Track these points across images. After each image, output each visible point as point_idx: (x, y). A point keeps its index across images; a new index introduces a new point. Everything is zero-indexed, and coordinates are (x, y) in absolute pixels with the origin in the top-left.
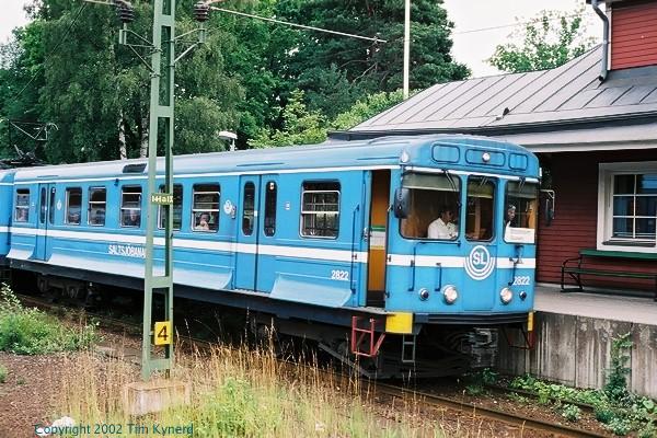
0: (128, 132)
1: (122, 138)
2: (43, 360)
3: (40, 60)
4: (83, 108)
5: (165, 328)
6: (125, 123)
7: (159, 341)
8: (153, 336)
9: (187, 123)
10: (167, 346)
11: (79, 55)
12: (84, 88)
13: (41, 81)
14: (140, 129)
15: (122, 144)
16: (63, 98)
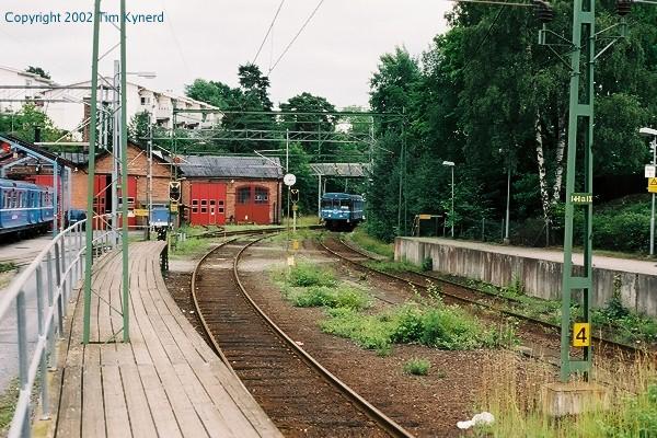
0: (544, 132)
1: (539, 139)
2: (462, 355)
3: (459, 65)
4: (500, 110)
5: (583, 330)
6: (542, 123)
7: (578, 343)
8: (571, 338)
9: (605, 120)
10: (586, 348)
11: (496, 59)
12: (502, 89)
13: (460, 85)
14: (557, 130)
15: (539, 144)
16: (481, 101)
